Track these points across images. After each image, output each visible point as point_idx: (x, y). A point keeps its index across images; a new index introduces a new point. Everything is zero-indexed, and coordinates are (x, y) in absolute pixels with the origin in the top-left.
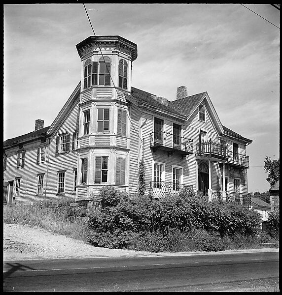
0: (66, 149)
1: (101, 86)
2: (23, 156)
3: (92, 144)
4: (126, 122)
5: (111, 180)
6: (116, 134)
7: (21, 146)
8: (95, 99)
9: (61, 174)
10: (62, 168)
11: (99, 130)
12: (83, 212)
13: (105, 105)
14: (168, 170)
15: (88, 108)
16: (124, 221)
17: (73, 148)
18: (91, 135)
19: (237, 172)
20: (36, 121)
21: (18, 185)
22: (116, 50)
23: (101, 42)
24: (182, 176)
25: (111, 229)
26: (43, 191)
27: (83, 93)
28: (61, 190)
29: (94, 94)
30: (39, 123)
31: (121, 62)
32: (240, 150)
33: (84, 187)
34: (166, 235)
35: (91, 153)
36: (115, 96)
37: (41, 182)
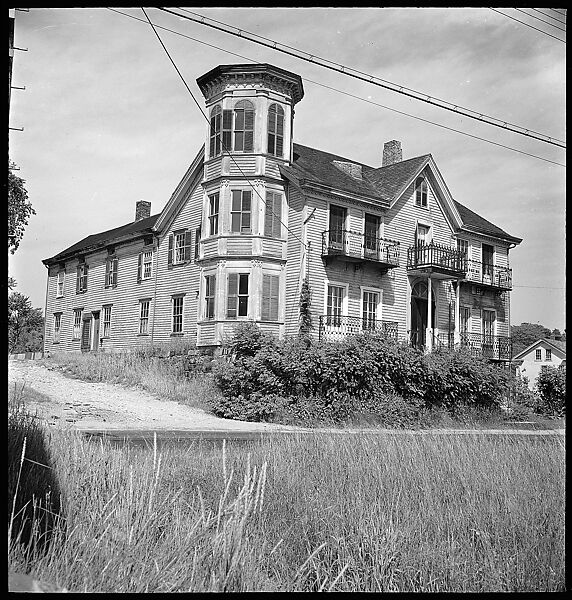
0: (185, 257)
1: (238, 152)
2: (116, 269)
3: (222, 252)
4: (280, 214)
5: (253, 312)
6: (262, 234)
7: (111, 249)
8: (228, 174)
9: (178, 300)
10: (178, 291)
11: (235, 228)
12: (207, 365)
13: (243, 185)
14: (354, 296)
15: (216, 191)
16: (265, 378)
17: (197, 256)
18: (221, 237)
19: (489, 297)
20: (138, 203)
21: (107, 318)
22: (263, 88)
23: (238, 75)
24: (380, 306)
25: (247, 392)
26: (148, 328)
27: (208, 163)
28: (177, 327)
29: (225, 167)
30: (143, 207)
31: (272, 108)
32: (497, 258)
33: (211, 323)
34: (330, 403)
35: (220, 267)
36: (261, 170)
37: (145, 314)
